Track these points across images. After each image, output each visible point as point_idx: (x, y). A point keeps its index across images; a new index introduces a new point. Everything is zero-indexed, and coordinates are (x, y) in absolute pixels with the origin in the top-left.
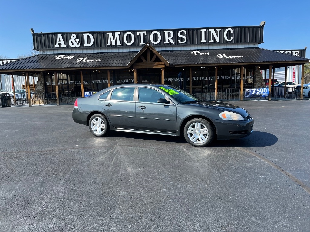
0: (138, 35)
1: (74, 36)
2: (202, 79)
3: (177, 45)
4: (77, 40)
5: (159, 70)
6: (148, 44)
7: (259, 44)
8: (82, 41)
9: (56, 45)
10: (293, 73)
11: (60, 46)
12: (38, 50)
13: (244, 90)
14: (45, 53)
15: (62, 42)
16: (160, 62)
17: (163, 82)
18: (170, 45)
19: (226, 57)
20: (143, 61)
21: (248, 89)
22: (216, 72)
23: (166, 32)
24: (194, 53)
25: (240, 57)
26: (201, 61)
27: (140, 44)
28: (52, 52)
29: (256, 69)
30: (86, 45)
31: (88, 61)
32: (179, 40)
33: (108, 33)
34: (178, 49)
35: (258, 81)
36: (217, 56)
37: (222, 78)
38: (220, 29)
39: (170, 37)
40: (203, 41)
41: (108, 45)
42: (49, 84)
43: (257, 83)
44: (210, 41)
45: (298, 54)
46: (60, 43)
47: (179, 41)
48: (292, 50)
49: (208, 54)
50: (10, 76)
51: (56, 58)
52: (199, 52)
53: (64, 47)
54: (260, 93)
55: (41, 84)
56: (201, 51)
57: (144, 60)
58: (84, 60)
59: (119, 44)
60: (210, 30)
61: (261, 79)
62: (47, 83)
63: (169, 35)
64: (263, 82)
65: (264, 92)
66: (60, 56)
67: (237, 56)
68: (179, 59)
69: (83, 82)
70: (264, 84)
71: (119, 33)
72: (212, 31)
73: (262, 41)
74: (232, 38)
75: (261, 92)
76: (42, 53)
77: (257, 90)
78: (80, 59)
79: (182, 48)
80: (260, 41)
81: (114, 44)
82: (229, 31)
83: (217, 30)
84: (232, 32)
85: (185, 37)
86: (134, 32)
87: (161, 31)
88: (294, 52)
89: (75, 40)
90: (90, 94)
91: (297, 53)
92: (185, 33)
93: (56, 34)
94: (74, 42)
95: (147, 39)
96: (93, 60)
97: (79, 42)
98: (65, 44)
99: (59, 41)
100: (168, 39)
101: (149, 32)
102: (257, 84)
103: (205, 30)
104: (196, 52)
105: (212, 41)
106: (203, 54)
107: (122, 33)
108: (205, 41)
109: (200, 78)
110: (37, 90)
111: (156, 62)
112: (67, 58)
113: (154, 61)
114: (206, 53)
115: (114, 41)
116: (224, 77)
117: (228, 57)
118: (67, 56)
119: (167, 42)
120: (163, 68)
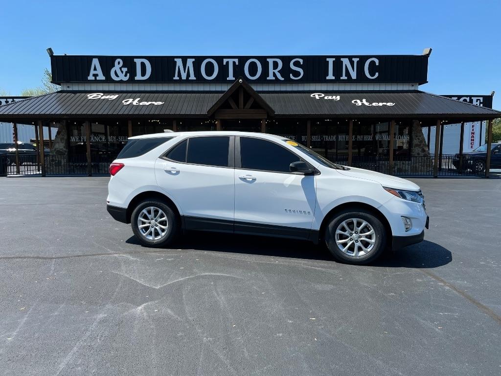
0: (225, 64)
1: (119, 63)
2: (327, 139)
3: (288, 81)
4: (125, 70)
6: (241, 80)
7: (420, 84)
8: (132, 71)
9: (89, 76)
10: (472, 133)
11: (96, 78)
12: (60, 85)
13: (395, 159)
14: (70, 89)
15: (99, 71)
16: (260, 110)
18: (276, 81)
19: (367, 104)
22: (350, 127)
23: (271, 61)
25: (389, 104)
26: (325, 111)
27: (228, 79)
28: (81, 88)
29: (415, 125)
30: (139, 77)
31: (141, 104)
32: (291, 75)
33: (175, 60)
34: (289, 88)
35: (417, 145)
36: (353, 102)
37: (359, 138)
38: (358, 59)
39: (277, 68)
40: (330, 76)
41: (174, 78)
42: (76, 140)
43: (416, 148)
44: (341, 78)
45: (480, 103)
46: (95, 72)
48: (470, 97)
49: (338, 98)
50: (12, 125)
51: (89, 98)
52: (323, 95)
53: (101, 80)
55: (62, 139)
56: (327, 92)
57: (233, 105)
58: (135, 103)
59: (192, 77)
60: (342, 59)
61: (421, 142)
62: (73, 139)
63: (276, 65)
64: (425, 146)
66: (95, 95)
67: (385, 104)
68: (290, 105)
71: (194, 60)
72: (346, 61)
74: (377, 74)
76: (65, 89)
78: (128, 101)
79: (296, 88)
80: (423, 80)
81: (184, 77)
82: (373, 63)
83: (353, 59)
84: (377, 64)
85: (301, 70)
86: (219, 59)
87: (263, 60)
88: (474, 99)
89: (121, 68)
91: (479, 101)
92: (302, 64)
93: (88, 59)
94: (119, 72)
95: (239, 70)
97: (126, 73)
98: (104, 76)
100: (274, 73)
101: (243, 59)
102: (416, 150)
103: (334, 59)
104: (319, 95)
105: (344, 77)
106: (330, 98)
107: (198, 60)
108: (334, 78)
109: (324, 137)
110: (55, 150)
111: (252, 110)
112: (107, 97)
113: (251, 108)
114: (334, 97)
115: (185, 72)
116: (363, 137)
117: (371, 105)
118: (107, 96)
119: (271, 77)
120: (264, 120)
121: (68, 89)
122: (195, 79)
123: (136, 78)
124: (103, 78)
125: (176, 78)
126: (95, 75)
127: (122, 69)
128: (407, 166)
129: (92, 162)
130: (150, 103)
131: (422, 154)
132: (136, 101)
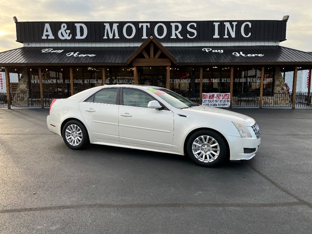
0: (140, 27)
1: (64, 27)
2: (213, 81)
3: (186, 40)
4: (68, 31)
6: (151, 37)
7: (281, 41)
8: (74, 33)
9: (43, 36)
11: (47, 38)
12: (22, 42)
14: (30, 46)
15: (50, 33)
16: (166, 59)
18: (177, 40)
19: (243, 55)
20: (145, 56)
22: (231, 72)
23: (173, 25)
24: (205, 50)
25: (259, 55)
26: (212, 60)
27: (143, 38)
28: (38, 45)
29: (277, 70)
30: (78, 37)
31: (79, 56)
32: (188, 35)
33: (105, 24)
35: (278, 85)
36: (233, 54)
37: (237, 80)
38: (236, 23)
39: (178, 30)
40: (216, 36)
41: (104, 38)
42: (34, 82)
43: (277, 87)
44: (224, 37)
46: (47, 33)
49: (222, 51)
51: (42, 52)
52: (211, 49)
55: (24, 81)
56: (214, 48)
58: (75, 55)
59: (117, 37)
60: (225, 23)
61: (281, 83)
62: (32, 82)
63: (177, 28)
64: (284, 86)
66: (47, 50)
67: (256, 55)
68: (187, 57)
69: (73, 81)
70: (285, 88)
71: (118, 24)
72: (227, 25)
74: (250, 34)
76: (26, 45)
78: (71, 54)
79: (191, 45)
80: (283, 38)
81: (111, 36)
82: (247, 26)
83: (233, 23)
84: (250, 27)
85: (195, 32)
86: (136, 24)
87: (168, 24)
89: (65, 31)
92: (196, 27)
93: (42, 24)
94: (64, 33)
95: (150, 31)
97: (70, 34)
98: (53, 36)
100: (176, 34)
101: (153, 24)
102: (277, 89)
103: (219, 23)
104: (208, 49)
105: (226, 36)
106: (216, 51)
107: (121, 25)
108: (219, 37)
109: (211, 79)
110: (20, 89)
112: (55, 51)
113: (159, 58)
114: (219, 51)
115: (111, 33)
116: (239, 79)
117: (247, 56)
119: (173, 37)
120: (169, 67)
121: (28, 46)
122: (119, 38)
124: (53, 38)
125: (105, 37)
126: (47, 36)
128: (271, 100)
129: (44, 98)
130: (86, 55)
131: (281, 92)
132: (76, 54)
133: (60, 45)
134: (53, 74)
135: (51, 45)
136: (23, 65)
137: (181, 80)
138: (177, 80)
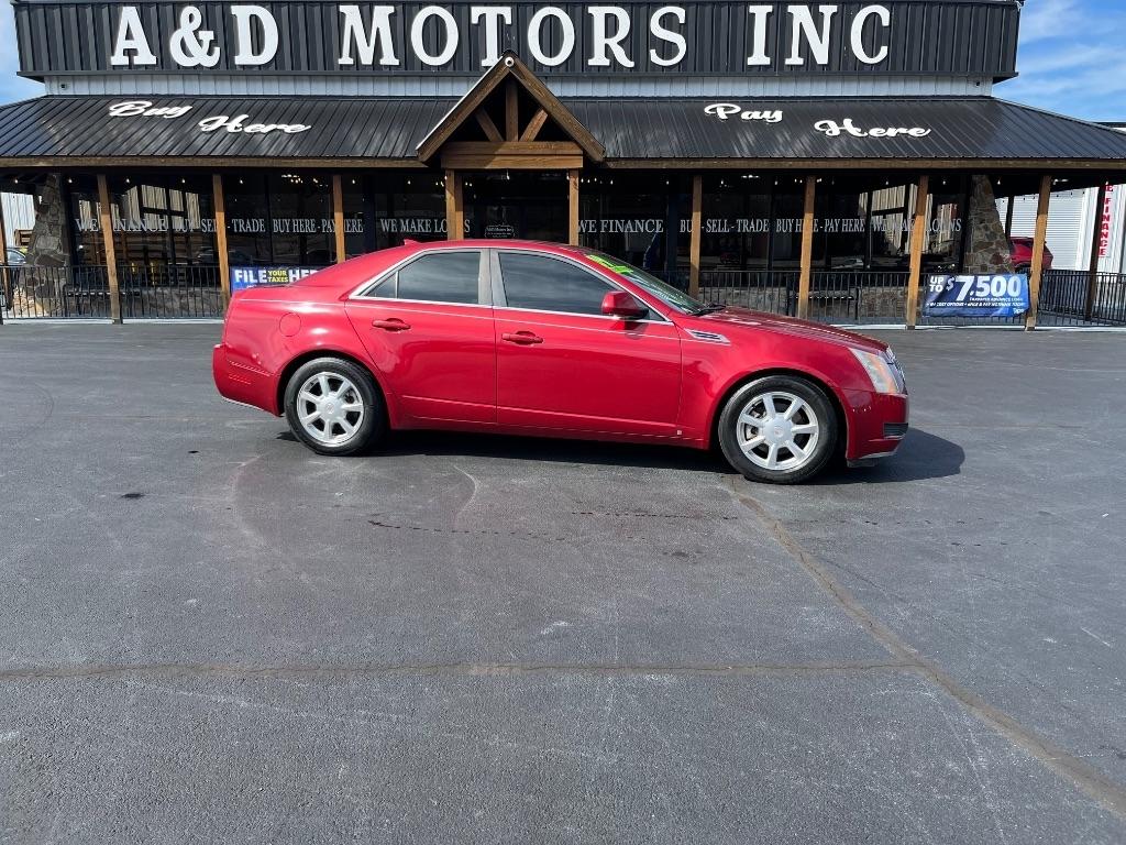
0: (475, 20)
1: (191, 18)
2: (746, 229)
3: (644, 72)
4: (207, 36)
5: (558, 180)
6: (509, 59)
7: (997, 80)
8: (227, 42)
9: (113, 54)
11: (131, 60)
12: (40, 79)
13: (923, 281)
14: (70, 92)
15: (140, 42)
16: (565, 144)
17: (574, 238)
18: (610, 71)
19: (855, 131)
20: (489, 134)
21: (941, 279)
22: (808, 196)
23: (598, 14)
24: (715, 109)
25: (914, 132)
26: (744, 147)
27: (483, 63)
28: (97, 89)
29: (978, 190)
30: (244, 57)
31: (248, 129)
32: (653, 52)
33: (343, 9)
34: (649, 90)
35: (982, 245)
36: (817, 126)
37: (831, 225)
38: (834, 9)
39: (616, 33)
40: (759, 57)
41: (341, 61)
42: (89, 227)
43: (978, 253)
44: (788, 62)
46: (130, 45)
47: (654, 57)
49: (778, 116)
51: (112, 114)
52: (737, 109)
53: (146, 66)
54: (990, 295)
55: (53, 226)
56: (748, 102)
57: (490, 129)
58: (231, 128)
59: (389, 58)
60: (791, 9)
61: (993, 235)
62: (82, 226)
63: (611, 25)
64: (1003, 247)
65: (1006, 295)
66: (129, 105)
67: (903, 130)
68: (649, 138)
70: (1008, 256)
71: (391, 9)
72: (800, 15)
73: (1009, 70)
74: (884, 51)
75: (994, 293)
76: (56, 90)
77: (979, 286)
78: (214, 121)
79: (665, 90)
80: (1003, 71)
81: (366, 57)
82: (873, 20)
83: (822, 9)
84: (885, 22)
85: (680, 40)
86: (460, 8)
87: (579, 10)
89: (196, 33)
90: (256, 277)
92: (682, 21)
93: (111, 10)
94: (191, 43)
95: (512, 39)
96: (272, 127)
97: (212, 44)
98: (152, 53)
99: (129, 36)
100: (607, 46)
101: (524, 9)
102: (979, 257)
103: (769, 9)
104: (726, 109)
105: (795, 59)
106: (756, 115)
107: (404, 11)
108: (767, 61)
110: (37, 254)
111: (544, 144)
112: (159, 112)
113: (538, 139)
114: (767, 114)
115: (368, 41)
116: (841, 222)
117: (866, 134)
118: (160, 107)
119: (599, 59)
120: (577, 173)
121: (63, 92)
123: (239, 60)
124: (152, 60)
125: (346, 60)
126: (130, 53)
127: (200, 32)
131: (993, 269)
132: (237, 122)
133: (176, 87)
134: (154, 196)
135: (147, 88)
136: (41, 164)
137: (626, 223)
138: (614, 223)
